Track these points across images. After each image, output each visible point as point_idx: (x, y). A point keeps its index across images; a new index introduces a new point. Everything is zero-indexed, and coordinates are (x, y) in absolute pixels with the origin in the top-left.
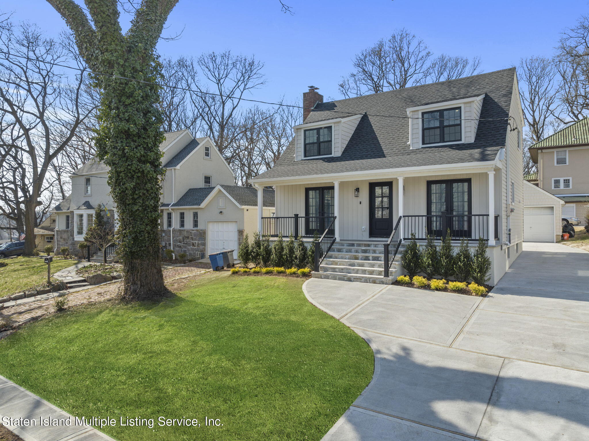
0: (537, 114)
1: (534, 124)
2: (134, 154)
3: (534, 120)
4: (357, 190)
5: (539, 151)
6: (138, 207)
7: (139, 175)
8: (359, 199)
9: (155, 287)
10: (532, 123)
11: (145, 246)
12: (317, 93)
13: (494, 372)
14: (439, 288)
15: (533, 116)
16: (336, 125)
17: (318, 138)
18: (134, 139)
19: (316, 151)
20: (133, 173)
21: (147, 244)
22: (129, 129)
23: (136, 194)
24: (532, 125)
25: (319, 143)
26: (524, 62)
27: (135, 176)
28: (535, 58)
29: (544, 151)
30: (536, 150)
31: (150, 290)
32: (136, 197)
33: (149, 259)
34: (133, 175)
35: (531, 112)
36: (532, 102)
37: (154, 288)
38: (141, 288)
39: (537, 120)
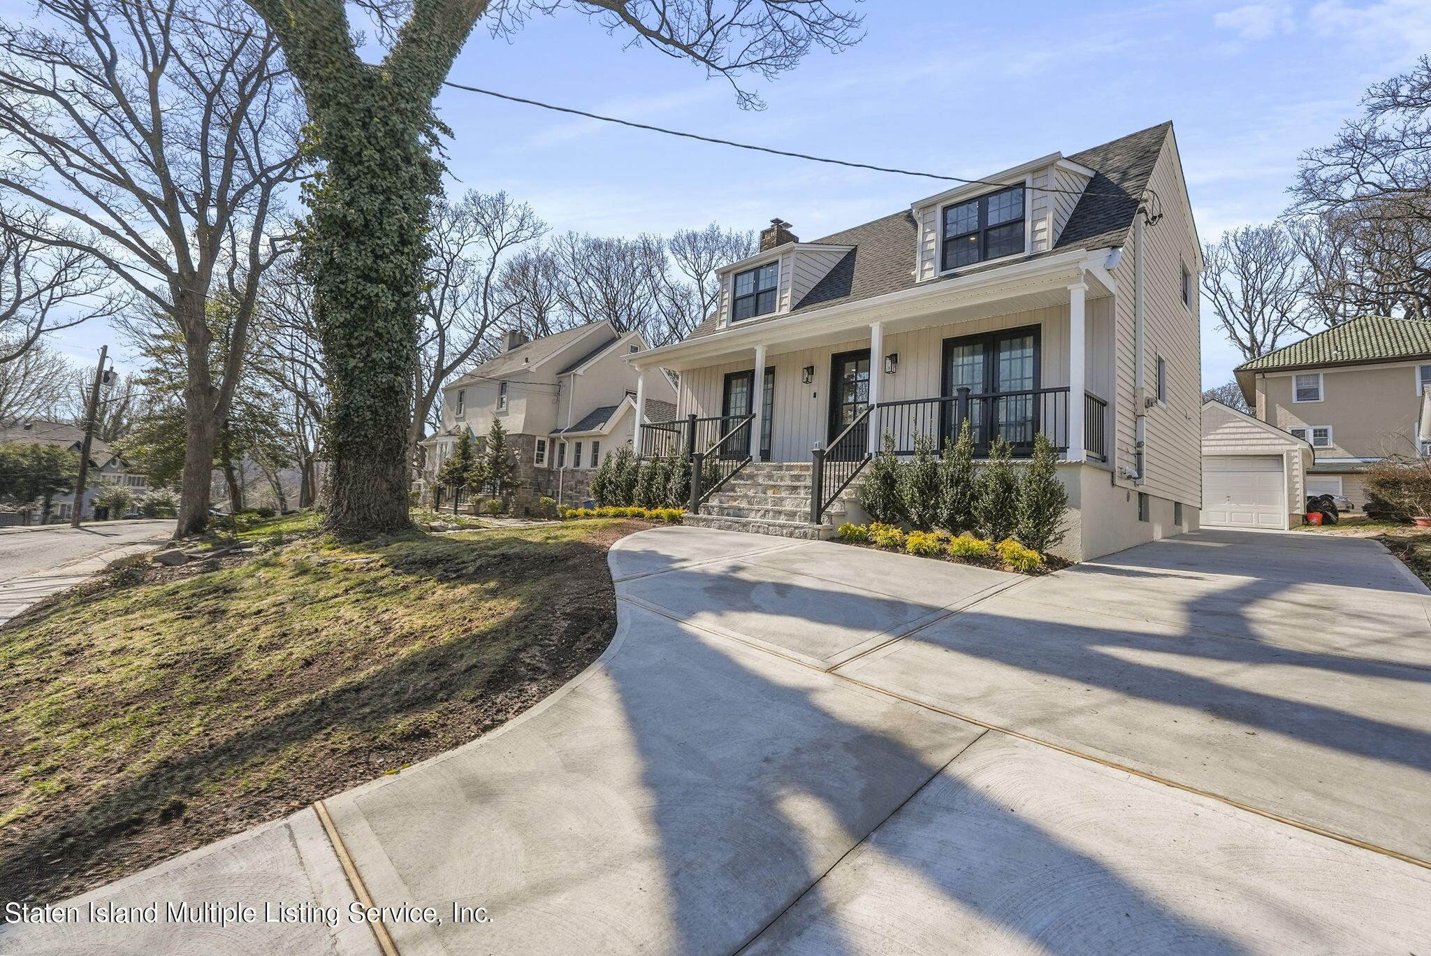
0: (1259, 329)
1: (1253, 345)
2: (351, 261)
3: (1253, 339)
4: (810, 370)
5: (1258, 376)
6: (356, 360)
7: (363, 303)
8: (814, 389)
9: (378, 515)
10: (1248, 344)
11: (366, 436)
12: (788, 233)
13: (937, 759)
14: (925, 550)
15: (1251, 332)
16: (785, 256)
17: (756, 285)
18: (362, 239)
19: (752, 309)
20: (352, 299)
21: (371, 433)
22: (345, 216)
23: (356, 338)
24: (1248, 349)
25: (757, 295)
26: (1231, 238)
27: (356, 306)
28: (1253, 229)
29: (1267, 375)
30: (1250, 373)
31: (365, 519)
32: (355, 342)
33: (372, 461)
34: (352, 303)
35: (1247, 326)
36: (1248, 309)
37: (374, 516)
38: (347, 512)
39: (1259, 338)
